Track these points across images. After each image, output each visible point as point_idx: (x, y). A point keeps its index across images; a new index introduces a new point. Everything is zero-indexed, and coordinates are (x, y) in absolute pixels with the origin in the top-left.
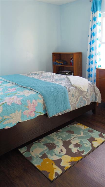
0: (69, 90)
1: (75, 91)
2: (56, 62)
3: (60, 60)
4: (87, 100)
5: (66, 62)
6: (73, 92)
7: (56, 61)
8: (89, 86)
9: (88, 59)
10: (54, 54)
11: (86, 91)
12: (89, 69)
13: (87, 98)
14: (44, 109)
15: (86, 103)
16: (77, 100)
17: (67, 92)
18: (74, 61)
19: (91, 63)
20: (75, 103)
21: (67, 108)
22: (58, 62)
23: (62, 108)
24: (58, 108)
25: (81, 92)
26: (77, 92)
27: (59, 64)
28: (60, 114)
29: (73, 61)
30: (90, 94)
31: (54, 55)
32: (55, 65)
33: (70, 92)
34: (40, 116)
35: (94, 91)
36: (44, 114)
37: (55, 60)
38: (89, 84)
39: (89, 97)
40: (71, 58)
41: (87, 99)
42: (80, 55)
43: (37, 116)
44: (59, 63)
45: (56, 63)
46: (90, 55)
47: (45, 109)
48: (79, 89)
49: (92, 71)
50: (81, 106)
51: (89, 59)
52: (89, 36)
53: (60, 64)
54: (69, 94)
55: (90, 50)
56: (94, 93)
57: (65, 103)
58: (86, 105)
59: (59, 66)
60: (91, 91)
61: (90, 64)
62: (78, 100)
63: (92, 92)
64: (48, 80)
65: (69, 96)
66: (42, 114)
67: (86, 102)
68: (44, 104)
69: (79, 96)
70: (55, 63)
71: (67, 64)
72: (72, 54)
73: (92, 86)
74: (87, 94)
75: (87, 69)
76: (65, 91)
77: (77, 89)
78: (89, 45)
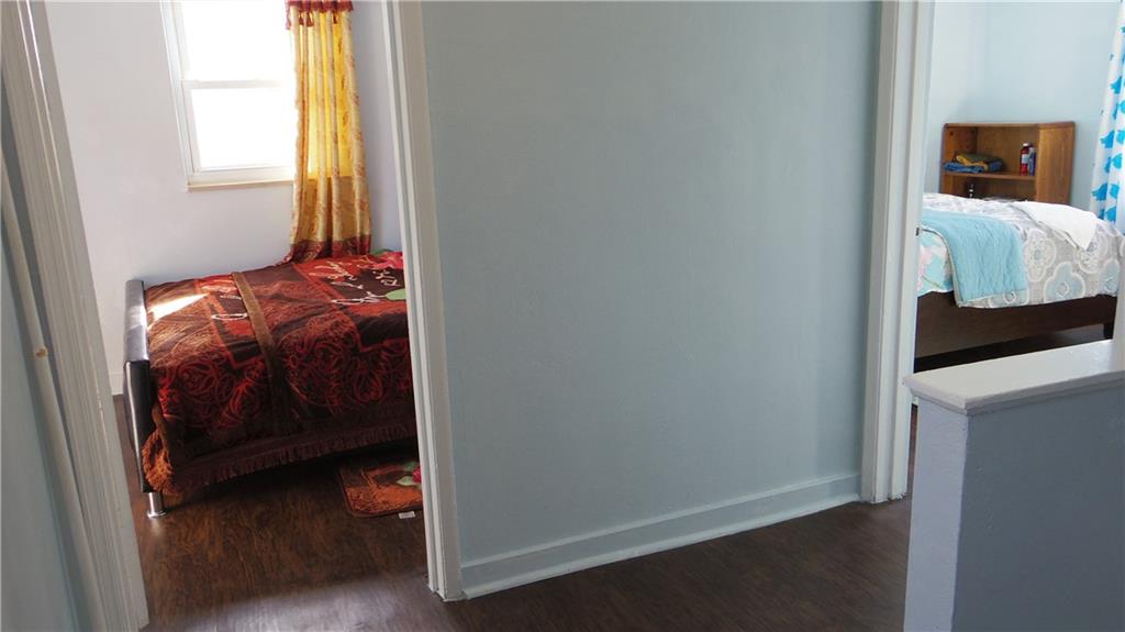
0: (1025, 234)
1: (1047, 243)
2: (954, 161)
3: (972, 152)
4: (1085, 279)
5: (998, 163)
6: (1037, 243)
7: (958, 158)
8: (1096, 233)
9: (1101, 147)
10: (951, 131)
11: (1085, 246)
12: (1104, 187)
13: (1088, 272)
14: (946, 277)
15: (1080, 291)
16: (1050, 272)
17: (1018, 240)
18: (1039, 155)
19: (1115, 165)
20: (1042, 283)
21: (1015, 286)
22: (965, 160)
23: (1001, 285)
24: (988, 279)
25: (1066, 248)
26: (1050, 245)
27: (969, 170)
28: (992, 307)
29: (1034, 157)
30: (1102, 262)
31: (952, 134)
32: (949, 172)
33: (1027, 242)
34: (936, 293)
35: (1116, 254)
36: (945, 291)
37: (953, 154)
38: (1100, 229)
39: (1094, 271)
40: (1025, 145)
41: (1085, 276)
42: (1067, 132)
43: (928, 291)
44: (971, 164)
45: (956, 164)
46: (1112, 133)
47: (950, 281)
48: (1060, 239)
49: (1116, 198)
50: (1061, 298)
51: (1107, 147)
52: (1112, 56)
53: (973, 167)
54: (1025, 247)
55: (1113, 112)
56: (1116, 262)
57: (1010, 271)
58: (1081, 297)
59: (972, 175)
60: (1106, 251)
61: (1107, 169)
62: (1055, 274)
63: (1108, 256)
64: (942, 209)
65: (1025, 253)
66: (940, 291)
67: (1081, 286)
68: (950, 262)
69: (1057, 262)
70: (952, 164)
71: (1003, 169)
72: (1033, 130)
73: (1108, 236)
74: (1088, 260)
75: (1096, 186)
76: (1012, 235)
77: (1053, 236)
78: (1111, 92)
